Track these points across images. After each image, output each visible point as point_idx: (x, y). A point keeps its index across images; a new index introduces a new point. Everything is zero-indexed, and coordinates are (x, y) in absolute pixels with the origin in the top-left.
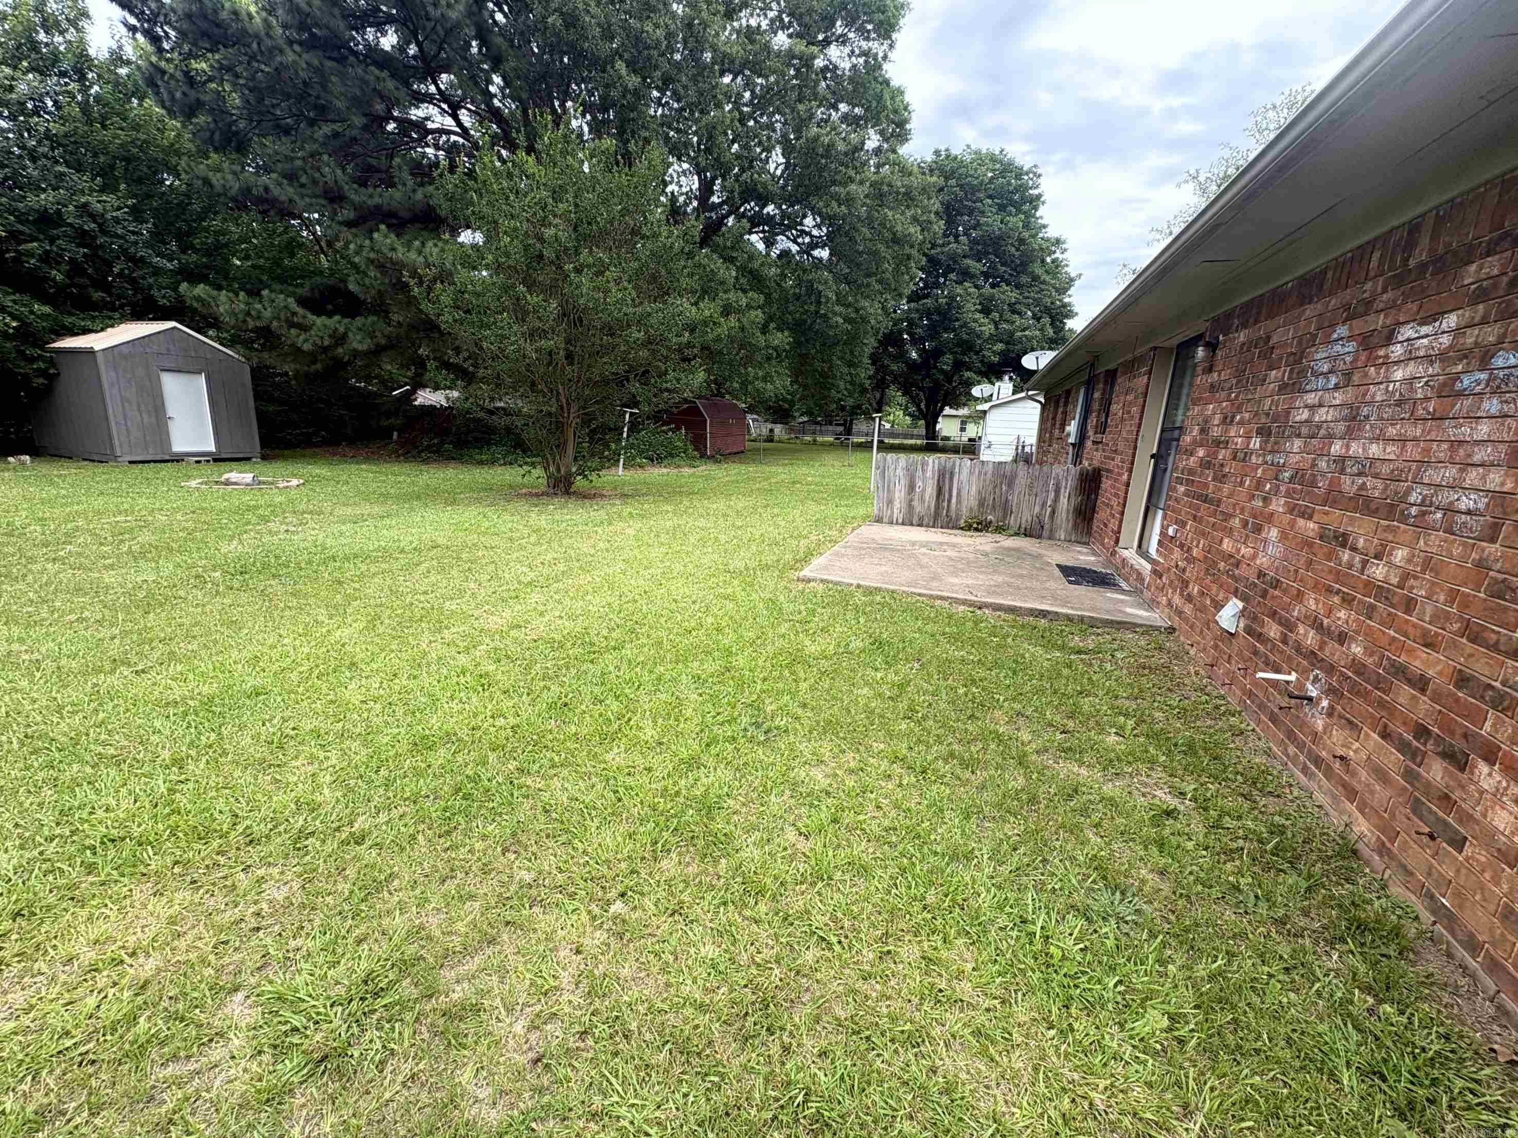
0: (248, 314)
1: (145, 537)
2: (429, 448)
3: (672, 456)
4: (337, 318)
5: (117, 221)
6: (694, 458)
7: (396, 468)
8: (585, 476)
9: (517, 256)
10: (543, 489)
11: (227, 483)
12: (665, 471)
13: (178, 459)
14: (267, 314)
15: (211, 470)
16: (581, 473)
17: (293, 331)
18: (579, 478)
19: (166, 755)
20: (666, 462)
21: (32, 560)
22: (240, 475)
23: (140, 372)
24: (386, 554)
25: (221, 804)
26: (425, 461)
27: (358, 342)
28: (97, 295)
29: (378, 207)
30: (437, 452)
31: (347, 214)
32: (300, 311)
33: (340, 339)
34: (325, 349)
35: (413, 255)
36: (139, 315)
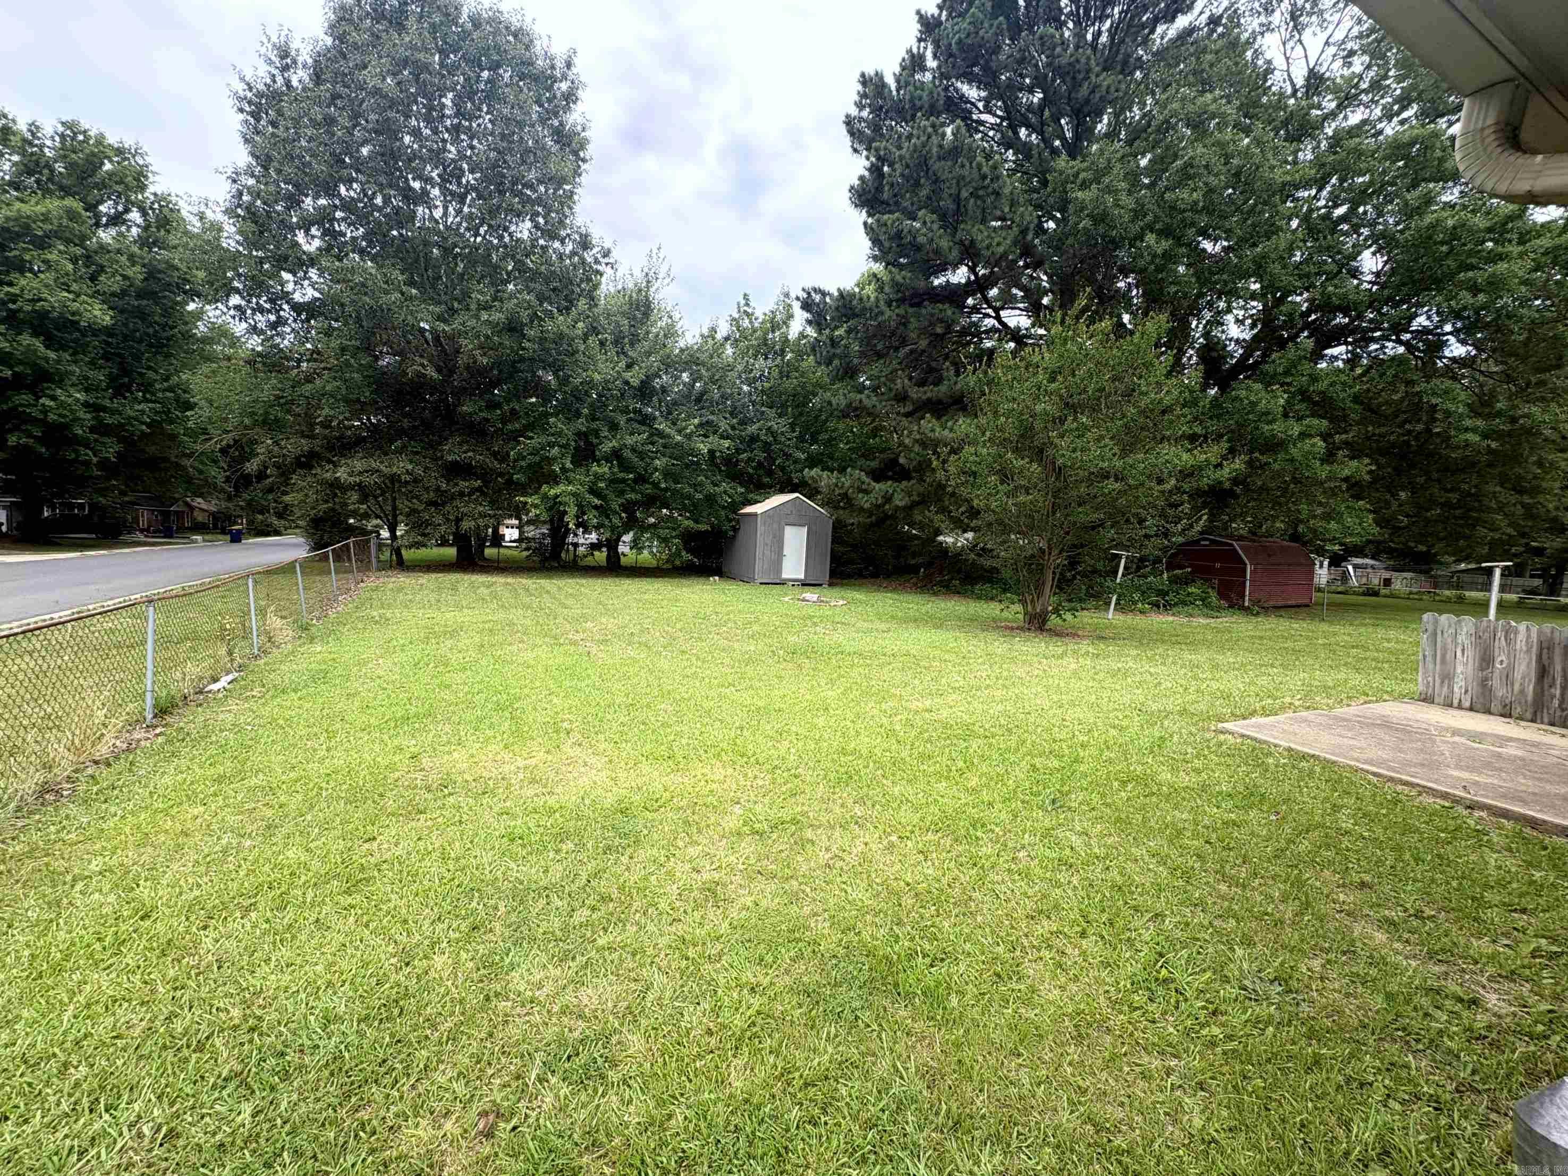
0: (837, 485)
1: (756, 628)
2: (940, 583)
3: (1184, 603)
4: (890, 483)
5: (782, 433)
6: (1219, 609)
7: (911, 598)
8: (1060, 615)
9: (1011, 431)
10: (1022, 624)
11: (804, 600)
12: (1171, 619)
13: (783, 583)
14: (847, 484)
15: (797, 590)
16: (1056, 611)
17: (860, 495)
18: (1054, 616)
19: (737, 724)
20: (1174, 610)
21: (710, 633)
22: (811, 595)
23: (775, 526)
24: (874, 655)
25: (751, 746)
26: (935, 594)
27: (900, 501)
28: (766, 480)
29: (929, 400)
30: (947, 587)
31: (909, 408)
32: (867, 480)
33: (888, 499)
34: (878, 506)
35: (946, 432)
36: (782, 491)
